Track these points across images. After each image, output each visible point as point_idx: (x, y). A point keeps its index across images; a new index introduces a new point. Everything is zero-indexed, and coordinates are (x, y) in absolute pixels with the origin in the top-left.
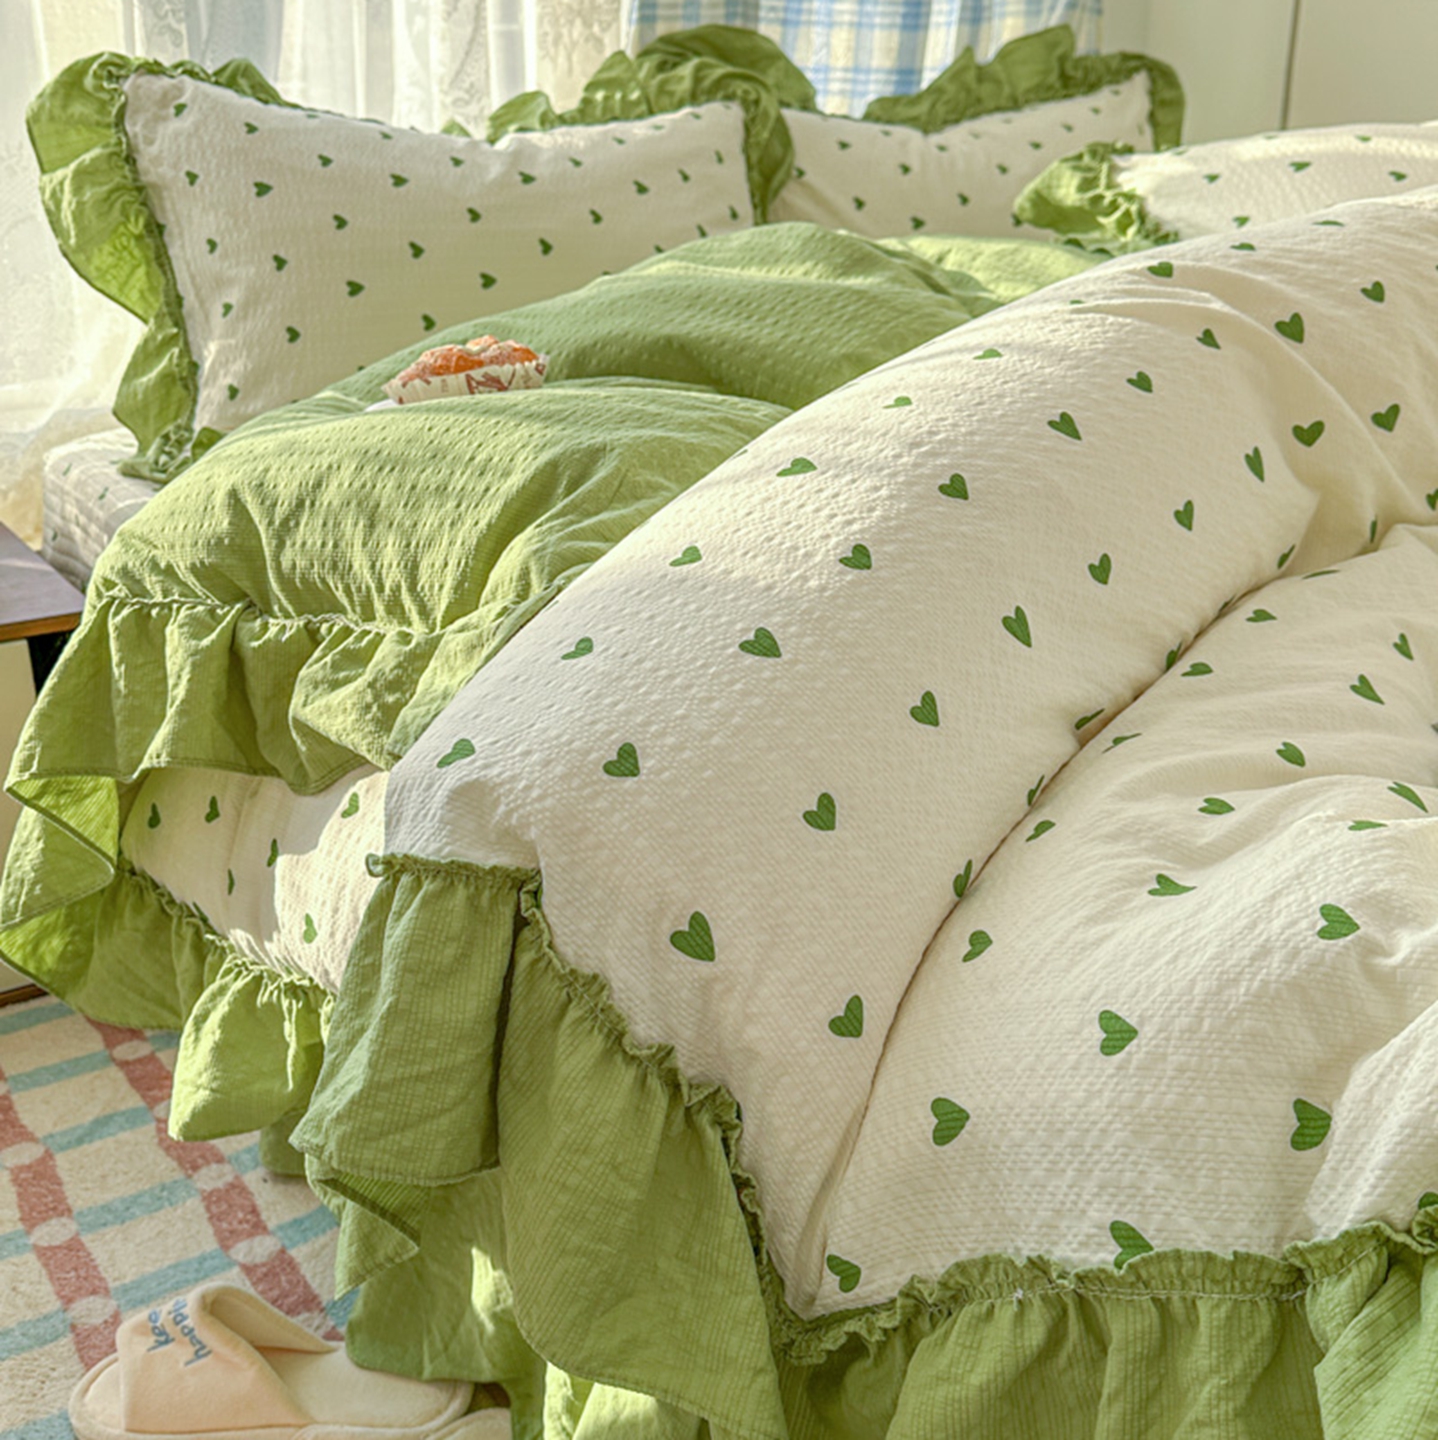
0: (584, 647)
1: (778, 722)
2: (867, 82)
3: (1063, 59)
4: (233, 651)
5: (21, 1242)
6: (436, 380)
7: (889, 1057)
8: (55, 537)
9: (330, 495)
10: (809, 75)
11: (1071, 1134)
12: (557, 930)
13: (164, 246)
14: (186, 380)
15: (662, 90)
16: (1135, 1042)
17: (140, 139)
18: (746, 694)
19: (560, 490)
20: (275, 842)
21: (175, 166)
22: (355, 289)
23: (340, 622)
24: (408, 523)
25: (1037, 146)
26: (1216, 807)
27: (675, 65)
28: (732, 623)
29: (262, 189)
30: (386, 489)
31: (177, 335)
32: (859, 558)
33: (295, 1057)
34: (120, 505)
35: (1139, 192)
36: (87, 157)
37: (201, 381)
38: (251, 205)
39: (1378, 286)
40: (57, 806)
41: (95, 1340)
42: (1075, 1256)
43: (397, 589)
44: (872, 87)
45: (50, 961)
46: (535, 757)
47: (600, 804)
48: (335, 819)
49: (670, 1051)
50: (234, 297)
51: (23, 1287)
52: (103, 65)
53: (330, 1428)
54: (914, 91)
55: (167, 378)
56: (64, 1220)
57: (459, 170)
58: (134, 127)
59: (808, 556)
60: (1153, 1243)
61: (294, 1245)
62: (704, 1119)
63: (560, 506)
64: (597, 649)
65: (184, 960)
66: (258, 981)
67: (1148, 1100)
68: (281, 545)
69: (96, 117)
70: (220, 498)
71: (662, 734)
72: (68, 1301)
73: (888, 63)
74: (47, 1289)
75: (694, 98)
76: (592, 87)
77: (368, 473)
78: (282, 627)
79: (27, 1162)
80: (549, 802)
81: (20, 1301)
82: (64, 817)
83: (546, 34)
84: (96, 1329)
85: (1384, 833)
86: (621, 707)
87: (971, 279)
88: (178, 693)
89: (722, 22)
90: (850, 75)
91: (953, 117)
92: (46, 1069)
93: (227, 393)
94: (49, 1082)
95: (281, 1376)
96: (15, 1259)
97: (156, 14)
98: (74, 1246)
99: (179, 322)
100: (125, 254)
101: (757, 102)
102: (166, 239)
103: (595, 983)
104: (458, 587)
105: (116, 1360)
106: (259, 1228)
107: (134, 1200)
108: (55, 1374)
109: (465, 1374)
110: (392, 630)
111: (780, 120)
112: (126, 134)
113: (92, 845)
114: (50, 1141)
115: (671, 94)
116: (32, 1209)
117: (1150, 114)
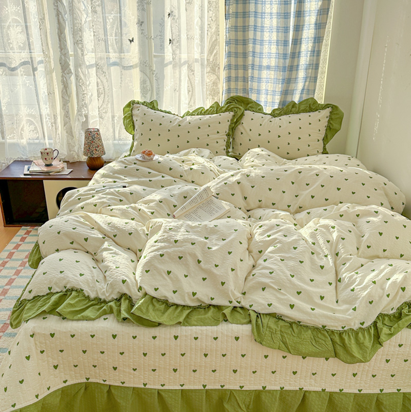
17: (133, 113)
22: (150, 139)
52: (133, 102)
91: (284, 114)
111: (243, 113)
117: (330, 116)
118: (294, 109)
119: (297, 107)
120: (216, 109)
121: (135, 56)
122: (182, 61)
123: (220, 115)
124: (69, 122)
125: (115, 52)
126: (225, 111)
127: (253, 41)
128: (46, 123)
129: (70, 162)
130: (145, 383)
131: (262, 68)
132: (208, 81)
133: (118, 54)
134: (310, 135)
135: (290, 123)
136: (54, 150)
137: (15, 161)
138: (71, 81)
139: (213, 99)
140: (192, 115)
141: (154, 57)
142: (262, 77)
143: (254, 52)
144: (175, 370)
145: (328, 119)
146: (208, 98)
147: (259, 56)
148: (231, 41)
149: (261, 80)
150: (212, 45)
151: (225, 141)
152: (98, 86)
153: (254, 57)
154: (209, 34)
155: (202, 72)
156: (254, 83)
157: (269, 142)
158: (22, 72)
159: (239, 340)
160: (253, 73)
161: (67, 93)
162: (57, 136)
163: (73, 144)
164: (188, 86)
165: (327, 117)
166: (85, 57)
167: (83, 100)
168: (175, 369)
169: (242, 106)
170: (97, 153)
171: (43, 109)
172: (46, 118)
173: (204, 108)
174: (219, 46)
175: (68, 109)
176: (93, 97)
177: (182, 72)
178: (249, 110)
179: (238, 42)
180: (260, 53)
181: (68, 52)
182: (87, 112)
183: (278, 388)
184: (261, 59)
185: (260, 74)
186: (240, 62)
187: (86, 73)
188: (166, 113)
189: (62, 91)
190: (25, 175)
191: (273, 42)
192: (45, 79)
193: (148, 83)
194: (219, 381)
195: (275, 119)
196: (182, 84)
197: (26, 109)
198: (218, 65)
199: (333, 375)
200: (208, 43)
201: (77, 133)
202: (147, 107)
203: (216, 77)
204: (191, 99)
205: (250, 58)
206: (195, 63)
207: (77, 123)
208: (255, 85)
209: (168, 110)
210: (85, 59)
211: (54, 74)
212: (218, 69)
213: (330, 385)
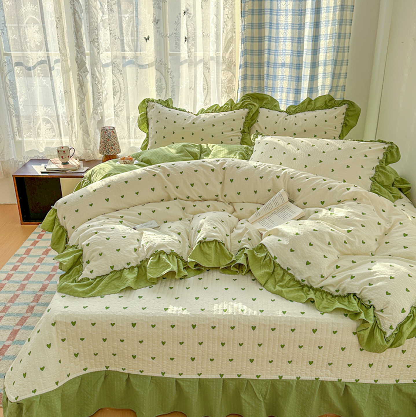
14: (147, 145)
21: (150, 116)
22: (164, 137)
28: (82, 194)
35: (256, 142)
36: (143, 113)
52: (147, 100)
76: (225, 104)
86: (69, 200)
89: (257, 92)
90: (286, 101)
99: (148, 137)
101: (252, 108)
102: (149, 126)
111: (258, 111)
112: (147, 110)
117: (346, 113)
118: (310, 106)
120: (231, 106)
121: (151, 55)
122: (198, 60)
123: (235, 112)
124: (86, 120)
125: (131, 50)
126: (240, 108)
127: (268, 39)
128: (62, 122)
129: (86, 160)
130: (163, 372)
131: (277, 65)
132: (224, 78)
133: (134, 53)
134: (326, 133)
135: (306, 120)
136: (70, 148)
137: (32, 159)
138: (87, 79)
139: (228, 96)
140: (206, 112)
141: (169, 55)
142: (277, 75)
143: (269, 50)
144: (193, 359)
145: (344, 115)
146: (223, 96)
147: (274, 54)
148: (247, 38)
149: (276, 78)
150: (228, 42)
151: (239, 138)
152: (113, 84)
153: (270, 54)
154: (225, 32)
155: (218, 69)
156: (269, 80)
158: (39, 71)
159: (256, 329)
160: (268, 71)
161: (83, 92)
162: (74, 135)
163: (89, 143)
164: (204, 84)
165: (343, 114)
166: (101, 55)
167: (99, 98)
168: (193, 357)
169: (257, 103)
170: (113, 151)
171: (59, 107)
172: (62, 117)
173: (219, 105)
174: (235, 43)
175: (84, 108)
176: (108, 95)
177: (198, 70)
178: (264, 107)
179: (253, 40)
180: (275, 50)
181: (85, 50)
182: (102, 111)
183: (295, 378)
184: (276, 56)
185: (275, 72)
186: (256, 60)
187: (102, 71)
188: (180, 110)
189: (78, 90)
190: (42, 173)
191: (287, 38)
192: (62, 78)
193: (163, 82)
194: (236, 370)
195: (291, 117)
196: (198, 82)
197: (43, 107)
198: (234, 62)
199: (349, 365)
200: (224, 41)
201: (93, 131)
202: (161, 105)
203: (232, 74)
204: (206, 96)
205: (266, 56)
206: (211, 62)
207: (92, 122)
208: (270, 83)
209: (182, 108)
210: (101, 57)
211: (71, 73)
212: (234, 67)
213: (346, 375)
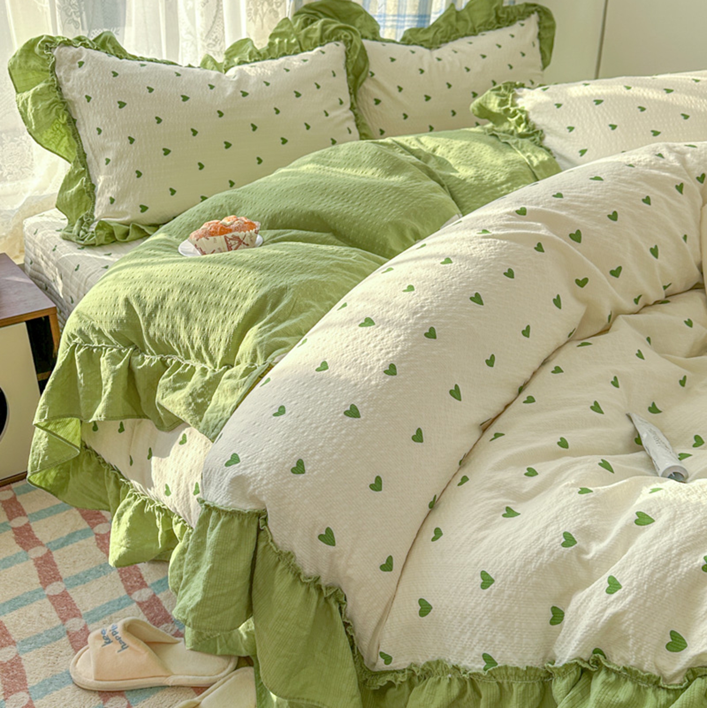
0: (281, 411)
1: (360, 447)
2: (404, 21)
3: (497, 9)
4: (130, 369)
5: (41, 593)
6: (211, 238)
7: (403, 577)
8: (31, 263)
9: (169, 303)
10: (376, 19)
11: (469, 619)
12: (274, 535)
13: (76, 129)
14: (89, 192)
15: (306, 36)
16: (493, 585)
17: (63, 79)
18: (347, 435)
19: (268, 308)
20: (150, 449)
21: (80, 92)
22: (167, 152)
23: (176, 359)
24: (203, 320)
25: (484, 57)
26: (531, 473)
27: (313, 22)
28: (341, 402)
29: (122, 105)
30: (193, 302)
31: (84, 171)
32: (391, 370)
33: (162, 535)
34: (63, 256)
35: (526, 109)
36: (39, 87)
37: (97, 194)
38: (117, 112)
39: (615, 213)
40: (55, 429)
41: (77, 638)
42: (470, 665)
43: (200, 349)
44: (406, 23)
45: (50, 481)
46: (264, 465)
47: (290, 486)
48: (176, 445)
49: (319, 578)
50: (111, 156)
51: (44, 614)
52: (43, 42)
53: (180, 677)
54: (427, 26)
55: (80, 191)
56: (59, 583)
57: (213, 91)
58: (60, 73)
59: (371, 369)
60: (498, 662)
61: (159, 592)
62: (332, 601)
63: (268, 317)
64: (287, 412)
65: (111, 487)
66: (144, 502)
67: (497, 608)
68: (149, 325)
69: (41, 67)
70: (121, 301)
71: (314, 454)
72: (64, 620)
73: (414, 13)
74: (55, 615)
75: (322, 41)
76: (273, 36)
77: (185, 295)
78: (149, 359)
79: (40, 556)
80: (270, 486)
81: (44, 621)
82: (59, 433)
83: (251, 9)
84: (77, 633)
85: (591, 495)
86: (297, 442)
87: (448, 162)
88: (108, 388)
90: (396, 18)
91: (445, 39)
92: (44, 510)
93: (109, 201)
94: (46, 517)
95: (157, 655)
96: (40, 602)
97: (67, 14)
98: (64, 595)
99: (85, 165)
100: (58, 132)
101: (351, 41)
102: (77, 126)
103: (290, 555)
104: (226, 351)
105: (88, 648)
106: (143, 585)
107: (89, 573)
108: (62, 654)
109: (235, 653)
110: (199, 366)
111: (363, 47)
112: (56, 76)
113: (70, 443)
114: (49, 545)
115: (311, 39)
116: (44, 578)
118: (461, 24)
119: (468, 18)
157: (454, 113)
173: (253, 41)
